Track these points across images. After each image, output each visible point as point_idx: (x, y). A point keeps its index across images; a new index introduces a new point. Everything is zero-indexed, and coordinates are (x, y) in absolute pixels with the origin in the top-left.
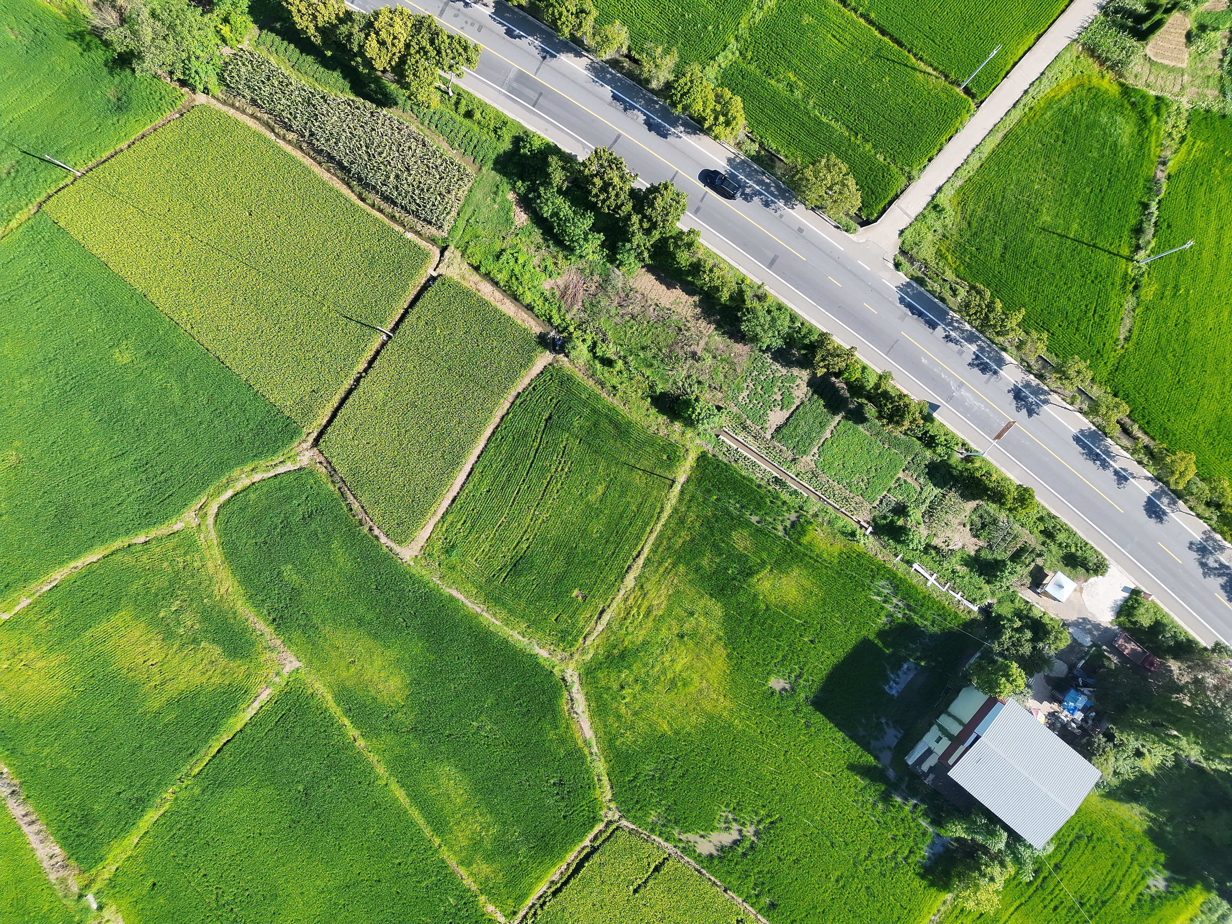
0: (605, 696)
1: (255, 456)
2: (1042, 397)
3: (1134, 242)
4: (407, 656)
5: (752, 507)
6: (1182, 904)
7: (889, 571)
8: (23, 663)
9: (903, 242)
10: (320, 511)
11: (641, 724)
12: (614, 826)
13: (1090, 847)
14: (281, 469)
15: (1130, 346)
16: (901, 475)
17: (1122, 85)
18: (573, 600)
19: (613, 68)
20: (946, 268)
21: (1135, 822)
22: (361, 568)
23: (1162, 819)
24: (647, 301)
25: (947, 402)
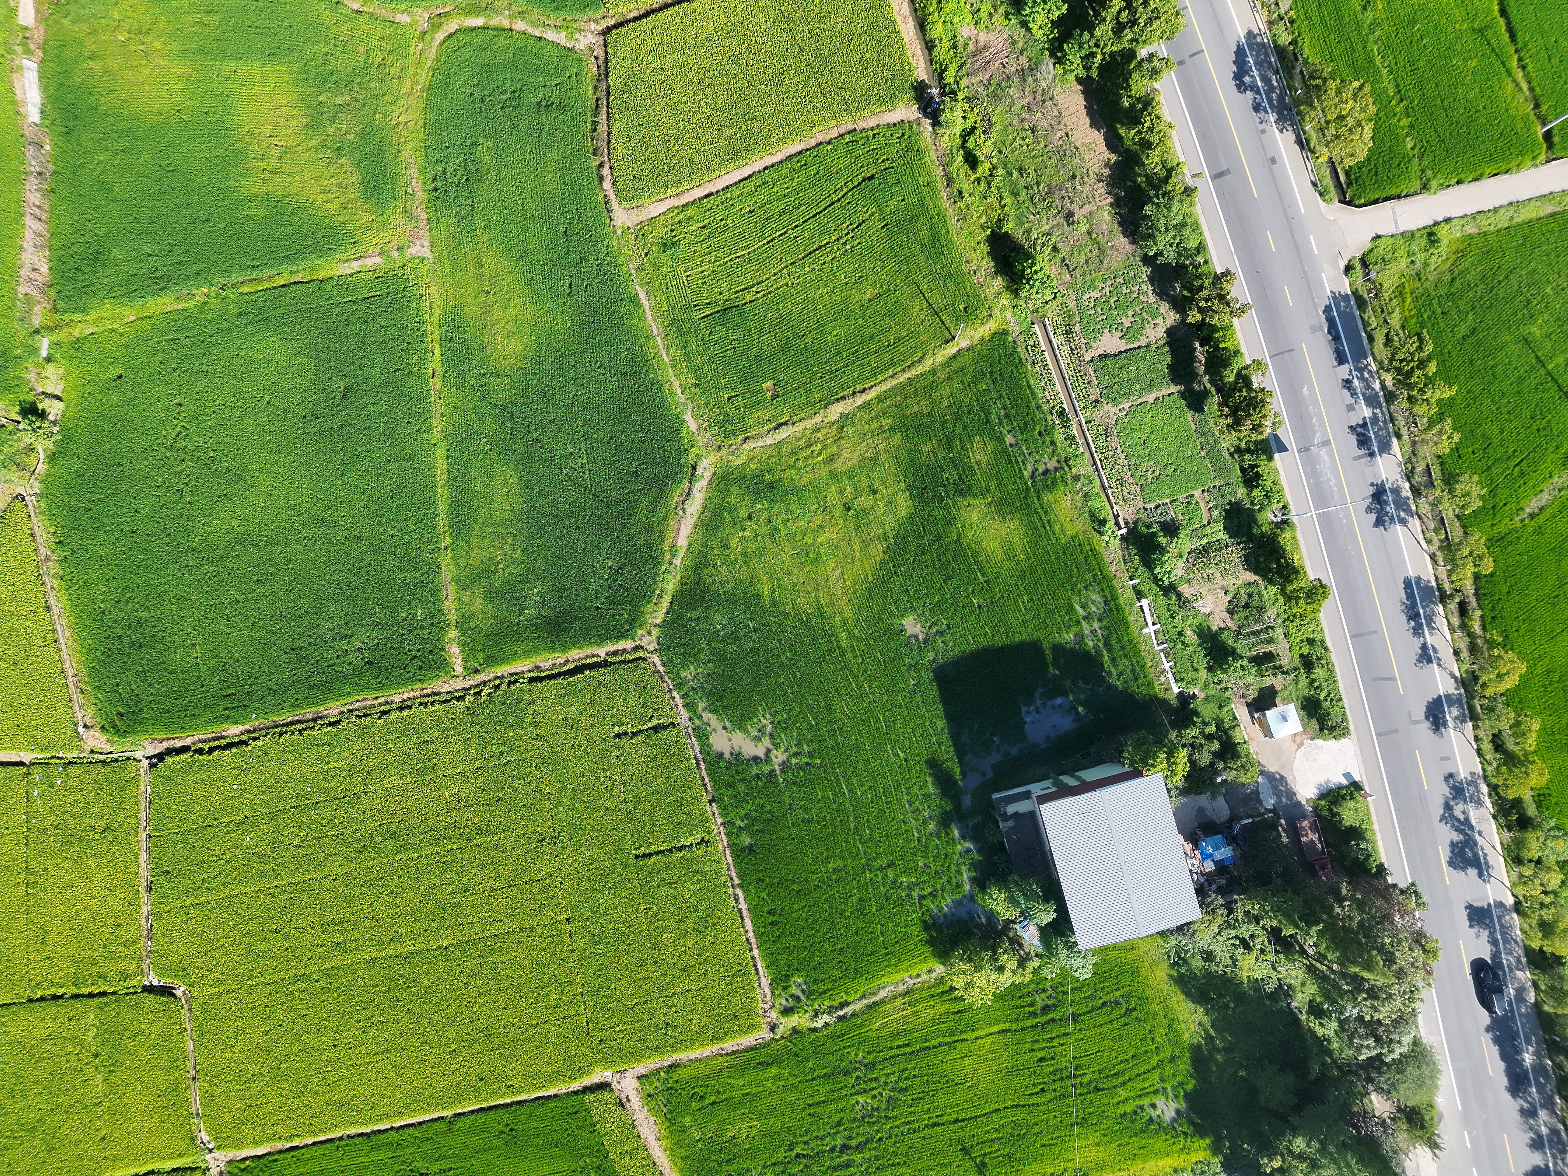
0: (726, 515)
2: (1402, 514)
4: (548, 325)
5: (1015, 425)
6: (1178, 1147)
7: (1112, 589)
8: (142, 47)
9: (1371, 251)
10: (562, 108)
11: (744, 569)
12: (643, 654)
13: (1122, 1021)
14: (551, 35)
15: (1531, 525)
16: (1197, 493)
18: (761, 391)
20: (1398, 309)
21: (1188, 1029)
22: (563, 199)
23: (1219, 1044)
24: (1060, 123)
25: (1299, 451)
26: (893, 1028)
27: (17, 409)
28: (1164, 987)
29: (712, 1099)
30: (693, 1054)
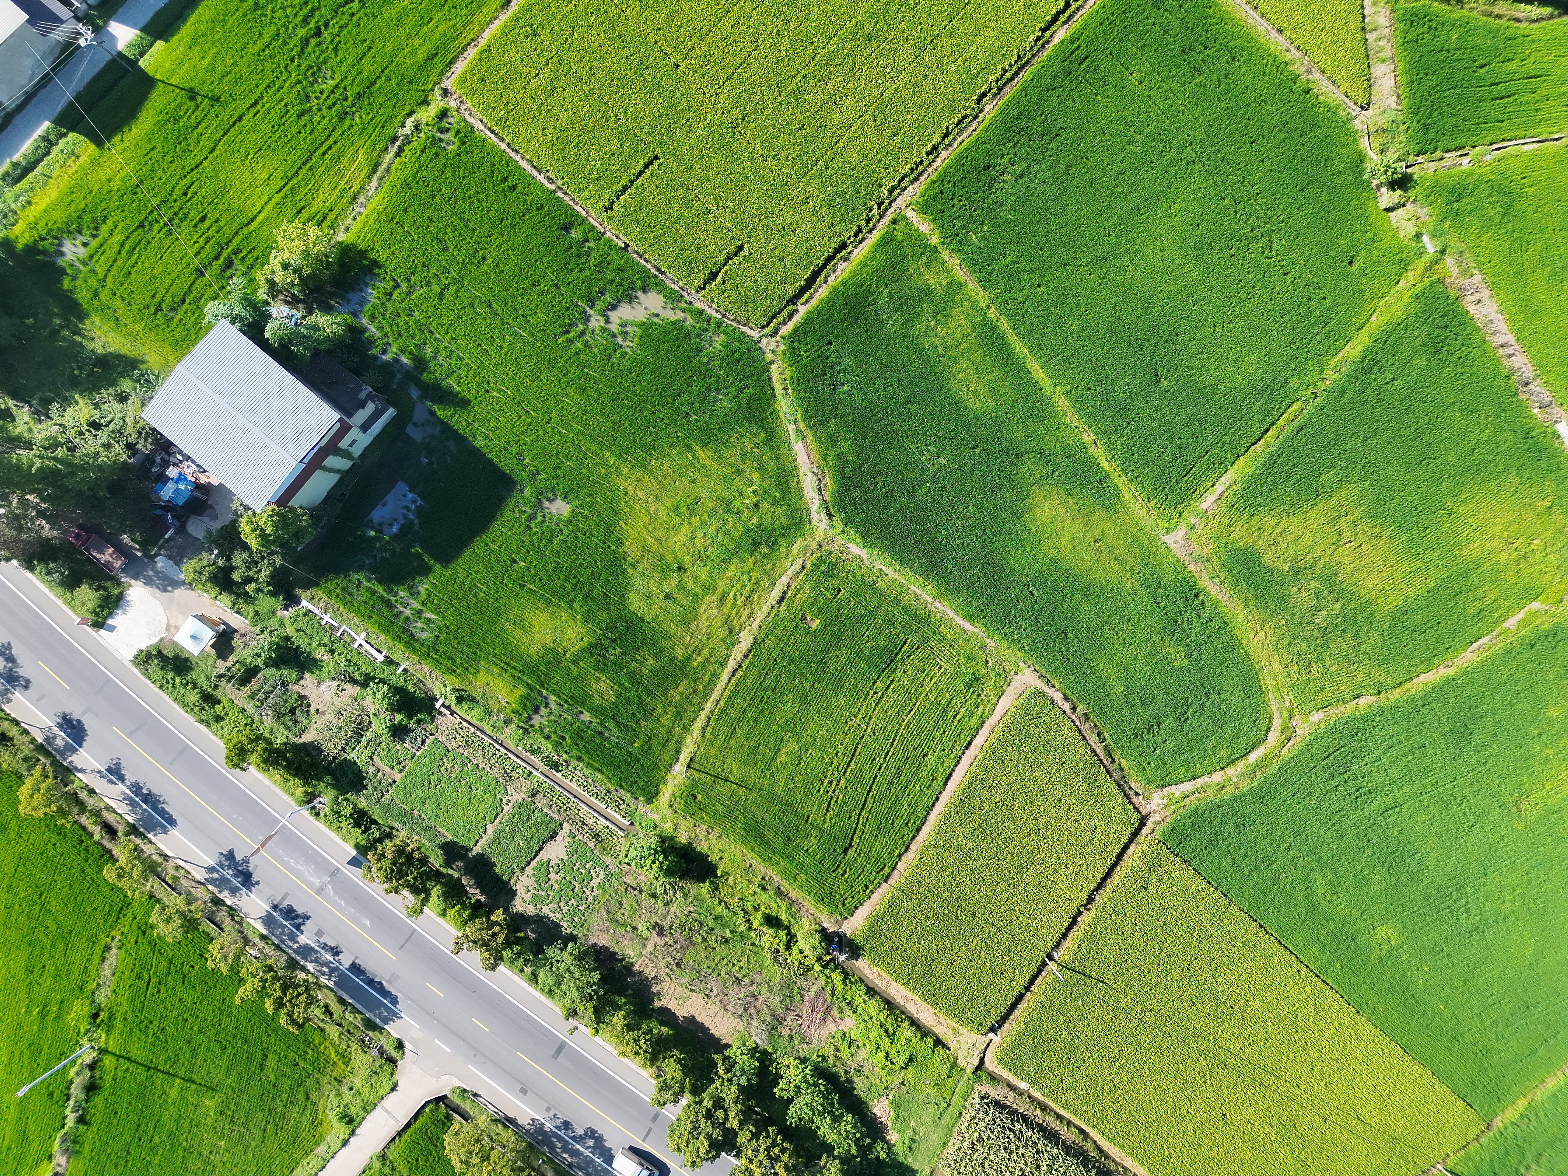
0: (778, 494)
1: (1219, 807)
2: (216, 875)
3: (98, 1073)
4: (1028, 548)
5: (589, 732)
6: (42, 224)
7: (415, 651)
8: (1515, 546)
9: (392, 1074)
10: (1138, 734)
11: (732, 460)
12: (767, 330)
13: (159, 297)
14: (1187, 787)
15: (104, 940)
16: (398, 777)
18: (817, 615)
20: (337, 1040)
21: (100, 328)
22: (1086, 660)
23: (65, 333)
24: (721, 1002)
25: (338, 869)
26: (345, 161)
27: (1415, 177)
28: (144, 350)
30: (497, 24)
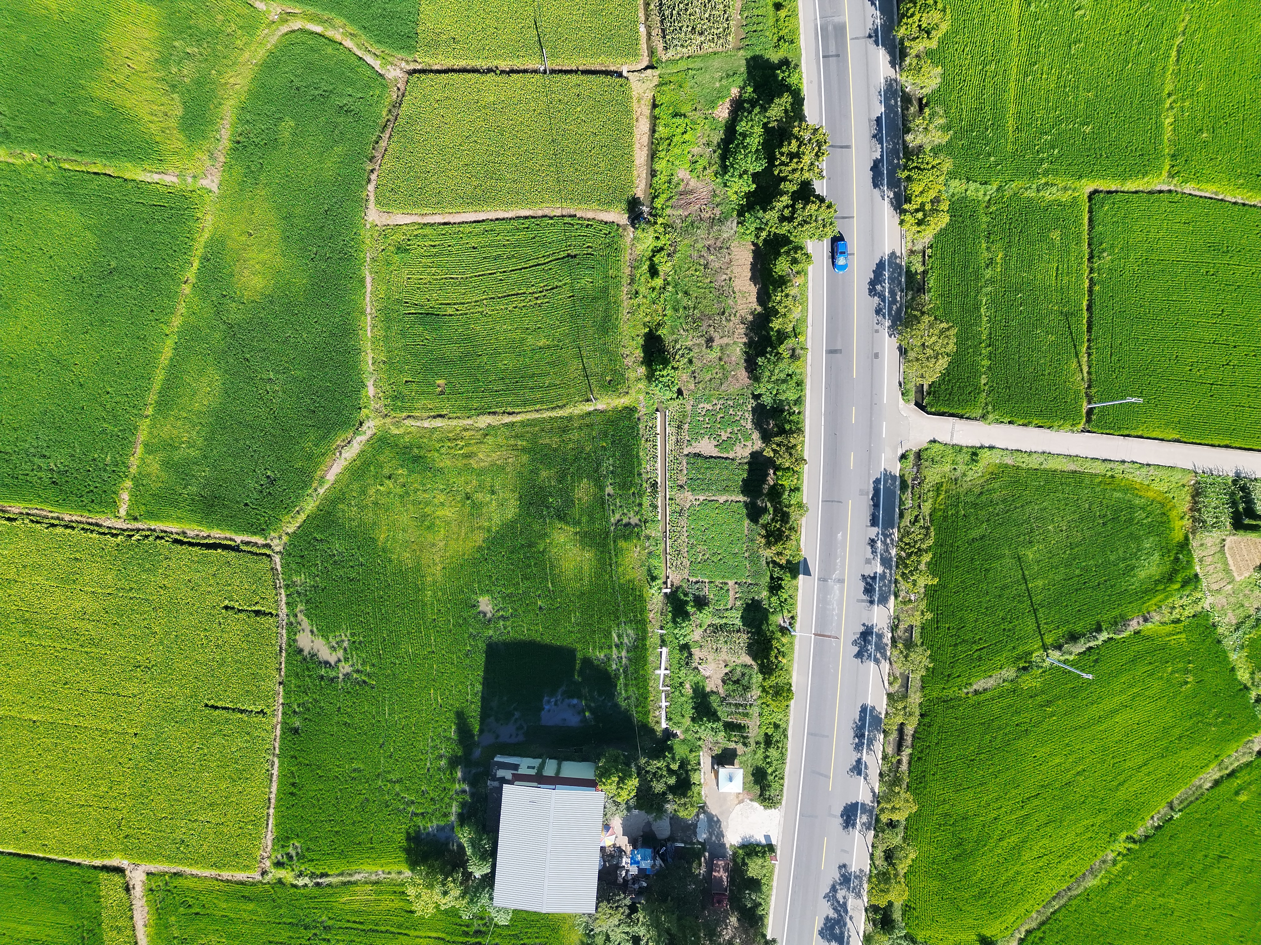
0: (372, 468)
1: (365, 28)
2: (878, 655)
3: (1062, 640)
4: (288, 276)
5: (618, 480)
7: (645, 631)
9: (927, 449)
10: (357, 117)
11: (371, 514)
12: (268, 552)
14: (369, 59)
15: (973, 699)
16: (731, 583)
17: (1186, 538)
18: (434, 384)
19: (901, 101)
20: (930, 501)
22: (334, 186)
24: (728, 268)
25: (819, 579)
26: (355, 906)
29: (198, 910)
30: (195, 871)
